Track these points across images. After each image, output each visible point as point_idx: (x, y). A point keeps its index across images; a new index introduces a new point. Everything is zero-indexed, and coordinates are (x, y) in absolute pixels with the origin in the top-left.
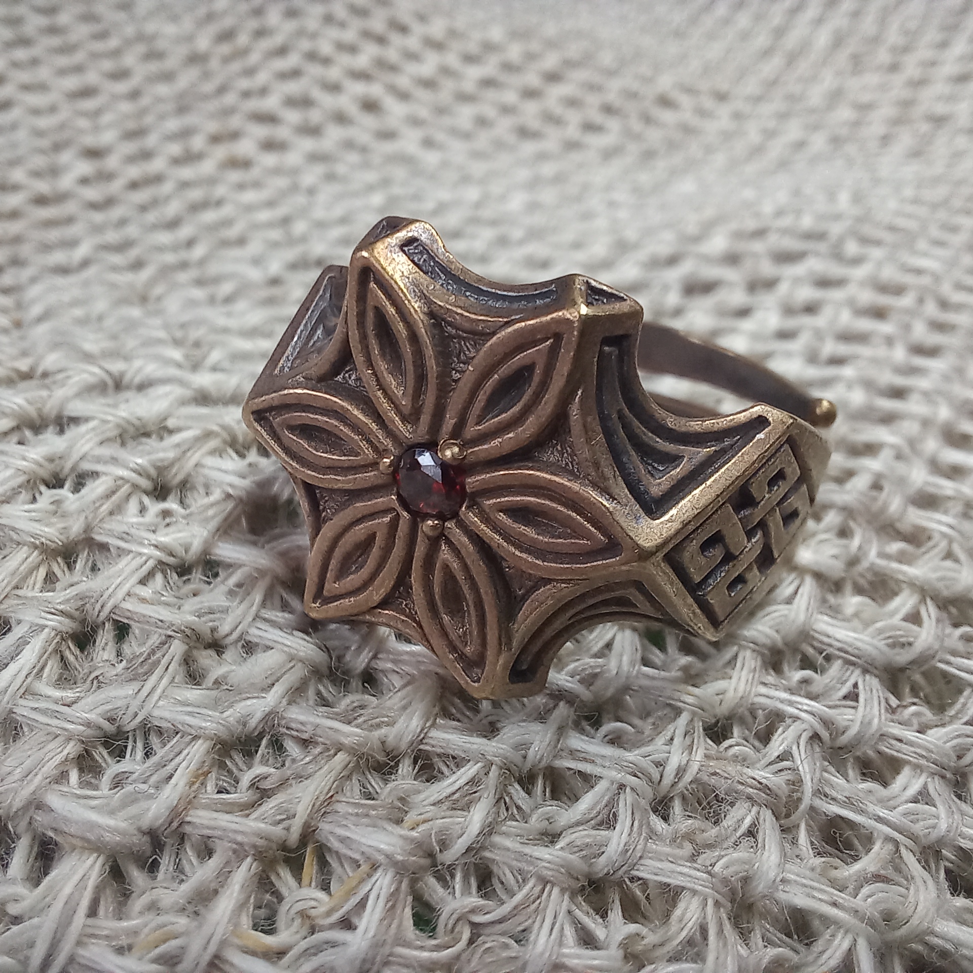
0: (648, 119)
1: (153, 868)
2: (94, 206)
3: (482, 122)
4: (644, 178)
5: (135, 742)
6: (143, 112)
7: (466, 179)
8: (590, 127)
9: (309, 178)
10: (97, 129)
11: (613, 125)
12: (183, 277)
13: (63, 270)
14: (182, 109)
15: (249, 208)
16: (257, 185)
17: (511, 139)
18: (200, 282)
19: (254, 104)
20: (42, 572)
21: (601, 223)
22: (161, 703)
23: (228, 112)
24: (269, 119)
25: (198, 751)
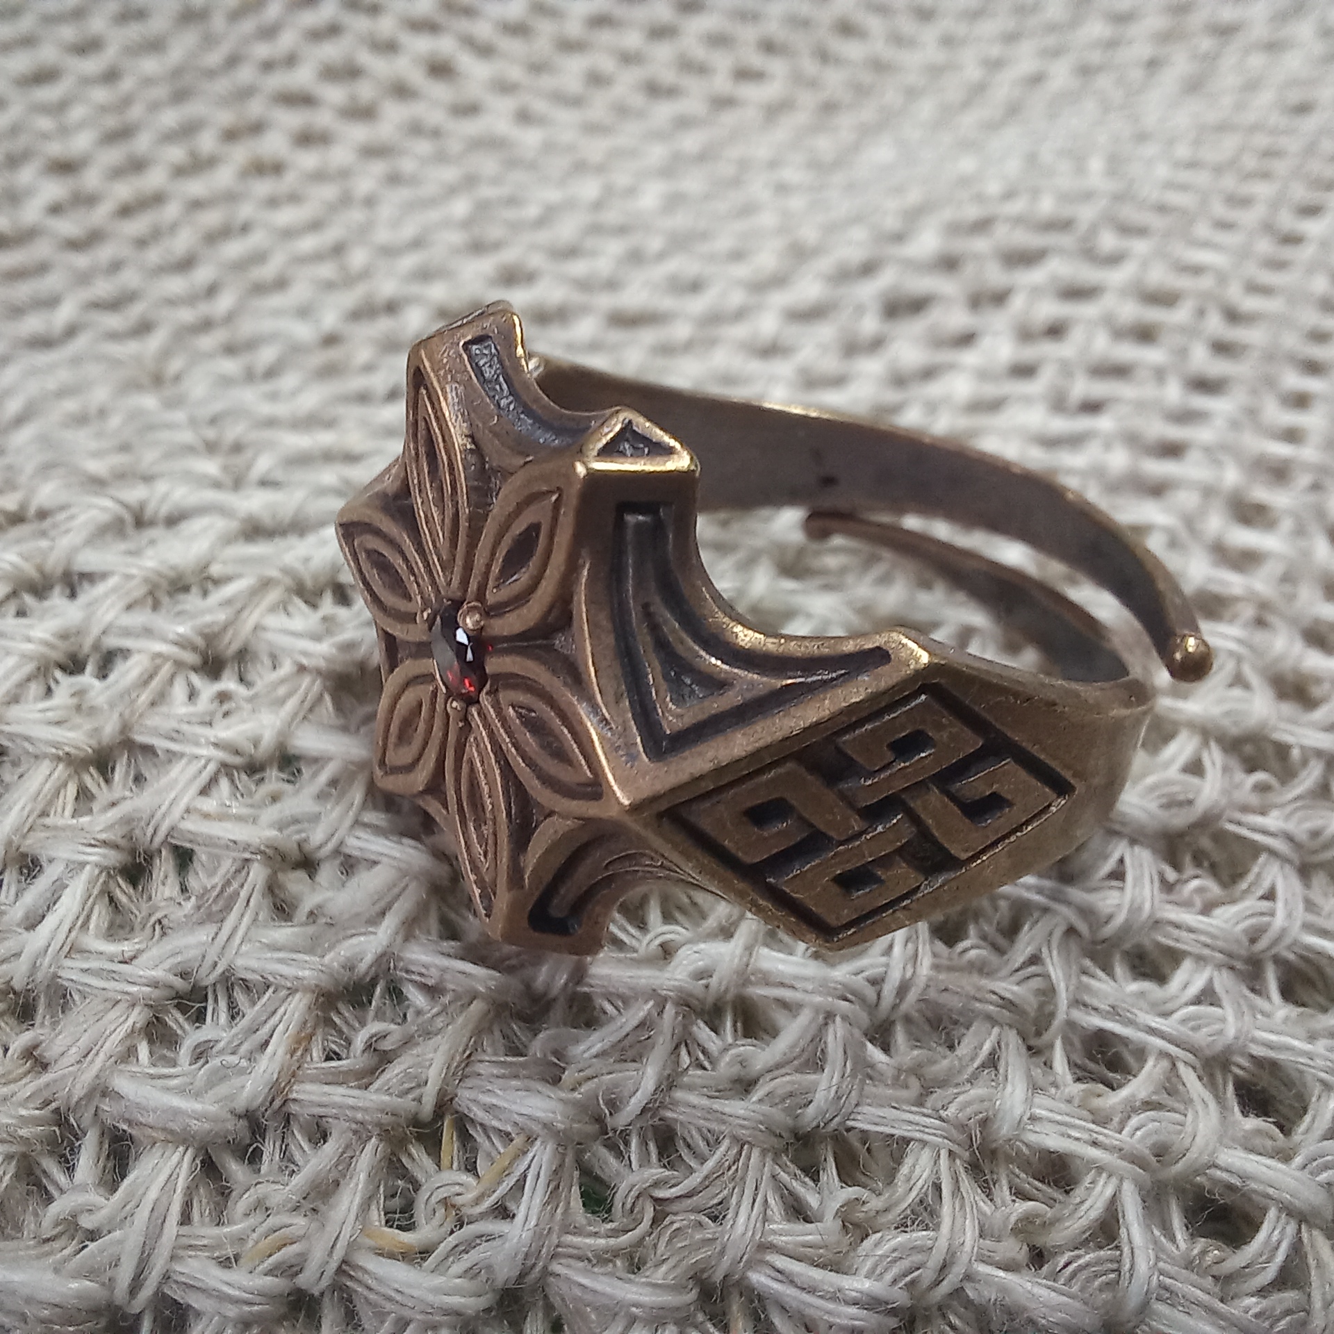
0: (824, 56)
1: (253, 1158)
2: (75, 245)
3: (596, 79)
4: (824, 145)
5: (216, 1000)
6: (126, 102)
7: (580, 167)
8: (744, 74)
9: (365, 184)
10: (64, 131)
11: (777, 67)
12: (207, 342)
13: (43, 343)
14: (180, 96)
15: (289, 234)
16: (294, 198)
17: (638, 100)
18: (230, 350)
19: (280, 80)
20: (72, 790)
21: (767, 219)
22: (244, 948)
23: (244, 94)
24: (301, 100)
25: (296, 1008)
